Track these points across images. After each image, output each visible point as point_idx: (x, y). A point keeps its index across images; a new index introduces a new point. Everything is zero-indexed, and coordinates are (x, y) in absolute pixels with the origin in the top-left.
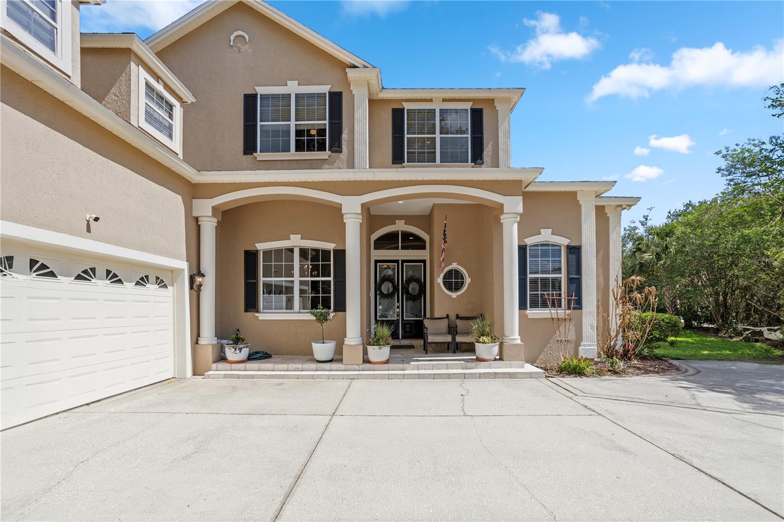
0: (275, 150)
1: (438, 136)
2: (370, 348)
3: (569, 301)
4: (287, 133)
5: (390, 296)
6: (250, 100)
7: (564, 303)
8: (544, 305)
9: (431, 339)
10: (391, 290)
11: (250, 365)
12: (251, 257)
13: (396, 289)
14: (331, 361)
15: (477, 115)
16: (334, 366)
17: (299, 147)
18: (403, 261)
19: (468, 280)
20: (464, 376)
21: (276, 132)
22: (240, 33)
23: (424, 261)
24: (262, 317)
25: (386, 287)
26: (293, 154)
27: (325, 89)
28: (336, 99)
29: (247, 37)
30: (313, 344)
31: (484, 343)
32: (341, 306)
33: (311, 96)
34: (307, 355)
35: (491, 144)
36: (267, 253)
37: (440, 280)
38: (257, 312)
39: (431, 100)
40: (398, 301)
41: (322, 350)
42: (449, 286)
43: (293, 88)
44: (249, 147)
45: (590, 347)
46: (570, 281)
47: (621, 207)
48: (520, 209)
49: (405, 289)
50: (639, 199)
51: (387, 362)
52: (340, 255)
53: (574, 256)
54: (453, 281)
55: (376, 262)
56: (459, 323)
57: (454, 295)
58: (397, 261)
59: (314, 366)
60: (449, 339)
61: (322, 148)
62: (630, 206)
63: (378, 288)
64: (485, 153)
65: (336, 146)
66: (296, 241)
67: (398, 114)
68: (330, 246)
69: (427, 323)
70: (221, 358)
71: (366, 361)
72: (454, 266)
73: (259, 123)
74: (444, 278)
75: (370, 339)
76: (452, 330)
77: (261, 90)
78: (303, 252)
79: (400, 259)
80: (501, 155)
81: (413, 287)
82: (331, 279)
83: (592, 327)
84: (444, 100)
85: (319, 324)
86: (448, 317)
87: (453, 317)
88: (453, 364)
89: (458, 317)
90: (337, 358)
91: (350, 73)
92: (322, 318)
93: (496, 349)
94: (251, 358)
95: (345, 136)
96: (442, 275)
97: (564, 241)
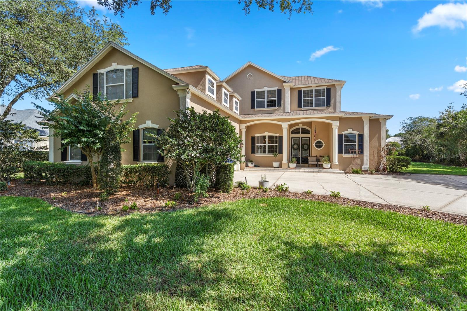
0: (261, 107)
1: (314, 98)
2: (290, 164)
3: (358, 152)
4: (264, 102)
5: (297, 149)
6: (253, 93)
7: (357, 152)
8: (349, 153)
9: (310, 163)
10: (297, 147)
11: (255, 168)
12: (253, 139)
13: (299, 147)
14: (278, 167)
15: (328, 90)
16: (279, 169)
17: (268, 106)
18: (302, 138)
19: (324, 145)
20: (318, 172)
21: (261, 102)
22: (250, 74)
23: (309, 138)
24: (256, 155)
25: (295, 147)
26: (266, 108)
27: (276, 88)
28: (279, 91)
29: (252, 75)
30: (273, 163)
31: (325, 163)
32: (281, 152)
33: (271, 91)
34: (272, 166)
35: (333, 100)
36: (258, 137)
37: (314, 145)
38: (255, 154)
39: (312, 87)
40: (300, 151)
41: (276, 164)
42: (317, 146)
43: (266, 89)
44: (253, 107)
45: (366, 166)
46: (359, 145)
47: (386, 119)
48: (338, 124)
49: (302, 147)
50: (392, 116)
51: (295, 168)
52: (281, 138)
53: (360, 138)
54: (319, 145)
55: (292, 138)
56: (320, 158)
57: (319, 149)
58: (299, 138)
59: (274, 168)
60: (316, 163)
61: (275, 106)
62: (390, 118)
63: (292, 146)
64: (331, 103)
65: (280, 105)
66: (267, 134)
67: (300, 92)
68: (278, 135)
69: (309, 158)
70: (247, 166)
71: (289, 167)
72: (319, 140)
73: (256, 100)
74: (316, 144)
75: (290, 161)
76: (318, 160)
77: (256, 90)
78: (269, 137)
79: (301, 137)
80: (337, 103)
81: (305, 147)
82: (278, 144)
83: (367, 160)
84: (316, 86)
85: (275, 157)
86: (317, 156)
87: (318, 156)
88: (316, 169)
89: (320, 156)
90: (280, 166)
91: (284, 84)
92: (276, 156)
93: (329, 165)
94: (255, 166)
95: (282, 102)
96: (315, 143)
97: (357, 133)
